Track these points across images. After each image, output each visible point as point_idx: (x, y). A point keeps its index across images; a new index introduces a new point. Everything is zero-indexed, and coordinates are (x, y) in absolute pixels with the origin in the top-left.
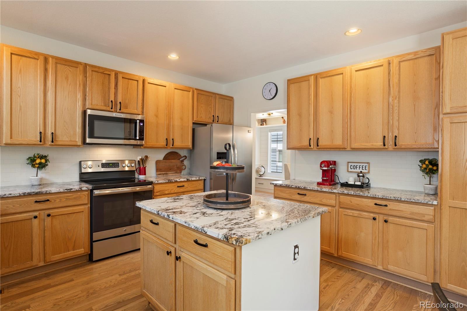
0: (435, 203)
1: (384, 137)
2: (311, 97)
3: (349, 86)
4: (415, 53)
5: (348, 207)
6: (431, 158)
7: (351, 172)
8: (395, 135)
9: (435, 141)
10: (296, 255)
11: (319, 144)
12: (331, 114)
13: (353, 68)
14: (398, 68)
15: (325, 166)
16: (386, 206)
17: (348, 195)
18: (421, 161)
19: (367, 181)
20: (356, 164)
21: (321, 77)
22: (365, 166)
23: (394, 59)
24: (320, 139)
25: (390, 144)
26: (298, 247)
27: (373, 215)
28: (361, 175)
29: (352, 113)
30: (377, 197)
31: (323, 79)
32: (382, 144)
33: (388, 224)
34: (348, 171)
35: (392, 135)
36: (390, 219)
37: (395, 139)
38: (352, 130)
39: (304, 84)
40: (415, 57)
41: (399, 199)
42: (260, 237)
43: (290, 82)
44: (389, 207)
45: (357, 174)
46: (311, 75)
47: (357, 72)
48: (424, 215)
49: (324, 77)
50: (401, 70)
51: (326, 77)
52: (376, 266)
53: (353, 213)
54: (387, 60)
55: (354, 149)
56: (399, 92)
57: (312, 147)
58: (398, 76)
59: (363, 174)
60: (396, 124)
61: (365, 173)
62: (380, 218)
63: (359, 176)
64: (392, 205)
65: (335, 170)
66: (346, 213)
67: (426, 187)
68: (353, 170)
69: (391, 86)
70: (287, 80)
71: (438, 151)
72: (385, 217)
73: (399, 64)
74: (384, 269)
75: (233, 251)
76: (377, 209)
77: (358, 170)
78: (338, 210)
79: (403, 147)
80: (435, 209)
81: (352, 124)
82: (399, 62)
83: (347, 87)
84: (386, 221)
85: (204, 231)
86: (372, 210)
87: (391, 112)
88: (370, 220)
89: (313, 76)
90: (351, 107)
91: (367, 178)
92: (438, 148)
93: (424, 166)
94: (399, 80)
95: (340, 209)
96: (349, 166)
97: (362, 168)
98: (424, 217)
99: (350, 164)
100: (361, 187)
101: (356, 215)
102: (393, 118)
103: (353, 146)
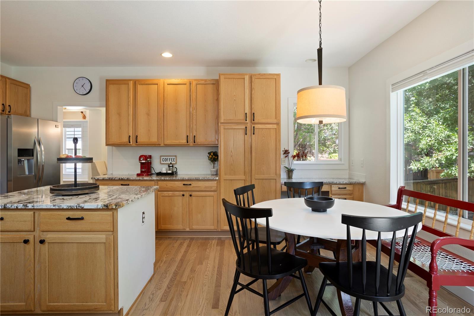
0: (217, 178)
1: (188, 136)
2: (131, 99)
3: (162, 95)
4: (206, 80)
5: (165, 190)
6: (214, 151)
7: (163, 164)
8: (194, 135)
9: (216, 140)
10: (144, 219)
11: (138, 141)
12: (148, 115)
13: (165, 81)
14: (195, 88)
15: (143, 160)
16: (190, 185)
17: (164, 180)
18: (209, 153)
19: (175, 170)
20: (166, 157)
21: (140, 83)
22: (174, 159)
23: (193, 81)
24: (138, 137)
25: (191, 142)
26: (144, 213)
27: (182, 193)
28: (171, 165)
29: (165, 117)
30: (185, 179)
31: (141, 86)
32: (186, 141)
33: (192, 197)
34: (161, 163)
35: (193, 135)
36: (193, 194)
37: (194, 138)
38: (165, 130)
39: (124, 87)
40: (205, 83)
41: (198, 179)
42: (128, 203)
43: (109, 82)
44: (192, 185)
45: (168, 165)
46: (130, 80)
47: (169, 86)
48: (211, 187)
49: (142, 84)
50: (198, 90)
51: (143, 84)
52: (185, 229)
53: (168, 194)
54: (189, 81)
55: (167, 146)
56: (196, 105)
57: (131, 143)
58: (195, 94)
59: (172, 165)
60: (195, 127)
61: (174, 164)
62: (187, 194)
63: (169, 166)
64: (194, 184)
65: (151, 163)
66: (163, 195)
67: (212, 170)
68: (164, 162)
69: (191, 100)
70: (106, 80)
71: (218, 146)
72: (190, 193)
73: (196, 86)
74: (190, 229)
75: (112, 214)
76: (185, 188)
77: (169, 162)
78: (157, 194)
79: (199, 143)
80: (217, 182)
81: (165, 126)
82: (196, 84)
83: (161, 96)
84: (191, 196)
85: (80, 207)
86: (182, 189)
87: (192, 118)
88: (180, 197)
89: (132, 81)
90: (164, 112)
91: (175, 167)
92: (218, 144)
93: (211, 156)
94: (196, 97)
95: (158, 193)
96: (162, 159)
97: (172, 160)
98: (212, 188)
99: (162, 158)
100: (172, 174)
101: (170, 195)
102: (193, 123)
103: (166, 143)
